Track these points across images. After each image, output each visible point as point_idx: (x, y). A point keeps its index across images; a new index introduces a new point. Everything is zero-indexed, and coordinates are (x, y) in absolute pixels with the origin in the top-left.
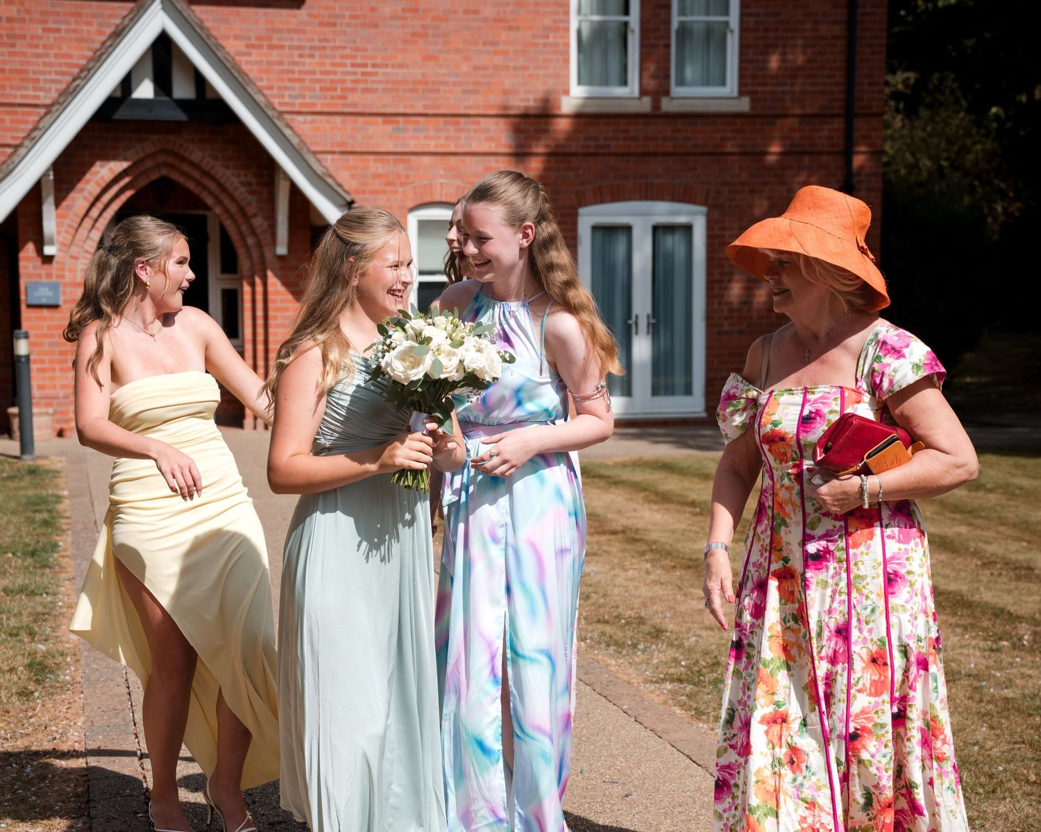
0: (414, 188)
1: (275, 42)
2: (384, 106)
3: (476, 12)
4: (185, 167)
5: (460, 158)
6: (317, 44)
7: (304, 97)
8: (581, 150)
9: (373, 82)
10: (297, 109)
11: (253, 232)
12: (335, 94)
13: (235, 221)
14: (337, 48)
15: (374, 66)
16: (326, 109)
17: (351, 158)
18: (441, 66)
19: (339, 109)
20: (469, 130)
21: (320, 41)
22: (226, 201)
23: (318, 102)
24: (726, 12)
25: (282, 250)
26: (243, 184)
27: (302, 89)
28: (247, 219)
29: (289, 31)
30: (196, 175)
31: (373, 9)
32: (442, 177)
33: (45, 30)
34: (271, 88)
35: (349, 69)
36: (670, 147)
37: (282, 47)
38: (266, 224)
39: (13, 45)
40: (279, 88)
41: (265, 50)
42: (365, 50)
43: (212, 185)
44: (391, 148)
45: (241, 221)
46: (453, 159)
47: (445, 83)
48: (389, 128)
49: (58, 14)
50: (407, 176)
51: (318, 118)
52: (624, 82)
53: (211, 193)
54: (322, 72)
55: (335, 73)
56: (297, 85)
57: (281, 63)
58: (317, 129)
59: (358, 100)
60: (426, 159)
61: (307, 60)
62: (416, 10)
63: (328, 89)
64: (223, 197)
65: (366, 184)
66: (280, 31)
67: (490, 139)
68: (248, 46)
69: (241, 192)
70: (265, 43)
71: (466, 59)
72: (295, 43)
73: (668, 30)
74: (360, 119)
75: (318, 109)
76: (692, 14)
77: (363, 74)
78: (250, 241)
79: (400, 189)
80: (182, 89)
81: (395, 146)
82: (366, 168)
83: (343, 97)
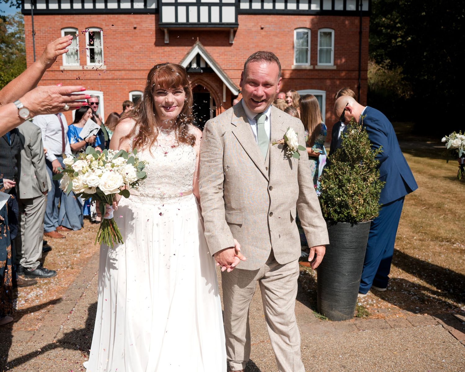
1: (226, 54)
3: (272, 46)
4: (204, 82)
6: (235, 54)
7: (232, 66)
8: (296, 78)
10: (230, 69)
11: (218, 97)
12: (239, 65)
13: (214, 94)
14: (239, 55)
16: (237, 69)
19: (240, 69)
22: (212, 90)
24: (331, 46)
25: (224, 101)
26: (216, 86)
27: (232, 64)
28: (217, 94)
29: (229, 51)
30: (206, 84)
31: (248, 46)
33: (176, 53)
34: (224, 64)
35: (242, 59)
36: (317, 77)
37: (227, 55)
38: (221, 95)
39: (169, 57)
40: (227, 64)
43: (209, 86)
45: (216, 94)
49: (178, 50)
51: (235, 71)
52: (307, 62)
53: (209, 88)
54: (237, 60)
56: (230, 63)
57: (227, 58)
58: (235, 73)
61: (233, 58)
62: (258, 46)
63: (237, 64)
64: (212, 89)
66: (227, 51)
68: (220, 55)
69: (216, 88)
70: (223, 54)
72: (230, 54)
73: (317, 50)
75: (235, 69)
76: (323, 46)
78: (218, 99)
80: (203, 65)
83: (240, 66)
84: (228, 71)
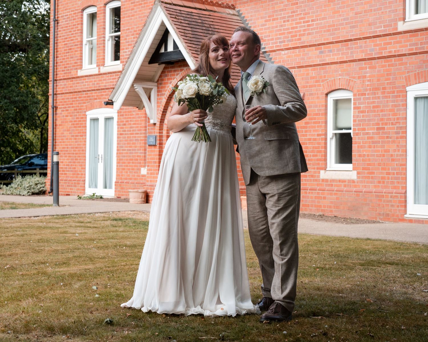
0: (327, 82)
1: (275, 17)
2: (316, 41)
5: (348, 63)
6: (290, 14)
7: (285, 41)
9: (312, 29)
10: (282, 48)
12: (296, 38)
14: (298, 15)
15: (312, 21)
16: (293, 46)
17: (302, 69)
18: (340, 15)
20: (352, 48)
21: (292, 13)
23: (290, 43)
27: (284, 38)
32: (340, 75)
34: (272, 39)
35: (303, 24)
37: (277, 19)
41: (271, 22)
42: (309, 14)
44: (318, 63)
46: (345, 64)
47: (342, 24)
48: (318, 51)
50: (325, 77)
51: (289, 51)
54: (292, 28)
55: (297, 27)
56: (282, 36)
57: (277, 27)
58: (289, 57)
59: (306, 40)
60: (333, 66)
61: (286, 23)
63: (294, 36)
65: (308, 83)
66: (277, 11)
67: (362, 52)
68: (266, 21)
70: (271, 18)
71: (352, 9)
72: (282, 16)
74: (306, 49)
75: (290, 47)
77: (308, 26)
79: (322, 84)
81: (320, 61)
82: (308, 74)
83: (300, 39)
84: (277, 52)
